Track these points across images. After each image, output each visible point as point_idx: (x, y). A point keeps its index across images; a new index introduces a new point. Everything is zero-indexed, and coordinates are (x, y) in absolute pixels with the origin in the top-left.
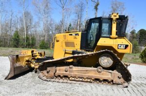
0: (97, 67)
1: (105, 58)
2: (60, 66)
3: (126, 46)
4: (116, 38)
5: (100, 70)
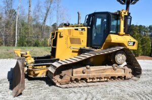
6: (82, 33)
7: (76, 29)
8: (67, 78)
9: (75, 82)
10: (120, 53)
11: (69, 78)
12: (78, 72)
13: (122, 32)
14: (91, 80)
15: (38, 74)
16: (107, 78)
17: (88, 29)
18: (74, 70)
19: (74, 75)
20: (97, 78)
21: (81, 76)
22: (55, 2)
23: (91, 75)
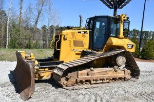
6: (84, 36)
7: (79, 32)
8: (73, 80)
9: (80, 84)
10: (121, 55)
11: (75, 80)
12: (83, 74)
13: (121, 35)
14: (95, 82)
15: (43, 77)
16: (109, 79)
17: (90, 32)
18: (80, 72)
19: (79, 77)
20: (100, 80)
21: (85, 78)
22: (46, 5)
23: (95, 77)
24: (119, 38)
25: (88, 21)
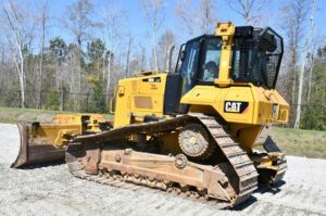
0: (175, 155)
1: (191, 133)
2: (109, 149)
3: (244, 106)
4: (229, 86)
5: (179, 162)
7: (144, 80)
10: (190, 129)
12: (110, 157)
18: (104, 152)
19: (102, 161)
21: (112, 165)
23: (129, 167)
24: (217, 86)
25: (183, 49)
